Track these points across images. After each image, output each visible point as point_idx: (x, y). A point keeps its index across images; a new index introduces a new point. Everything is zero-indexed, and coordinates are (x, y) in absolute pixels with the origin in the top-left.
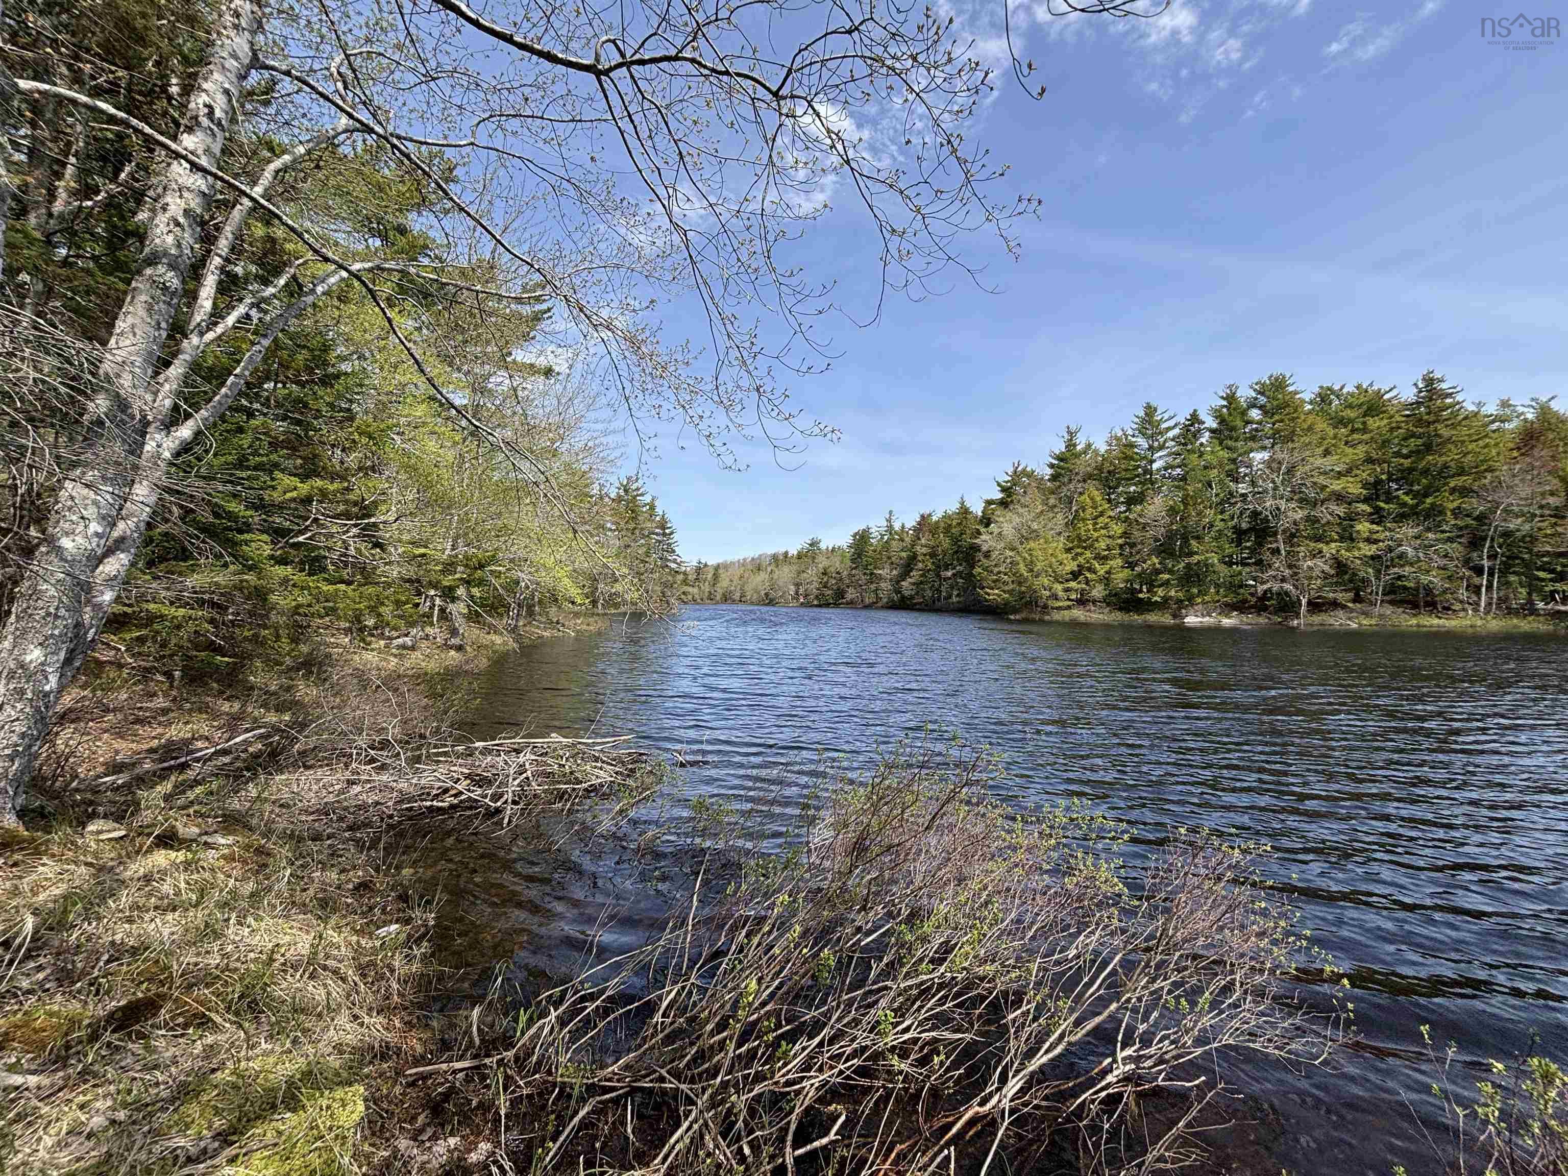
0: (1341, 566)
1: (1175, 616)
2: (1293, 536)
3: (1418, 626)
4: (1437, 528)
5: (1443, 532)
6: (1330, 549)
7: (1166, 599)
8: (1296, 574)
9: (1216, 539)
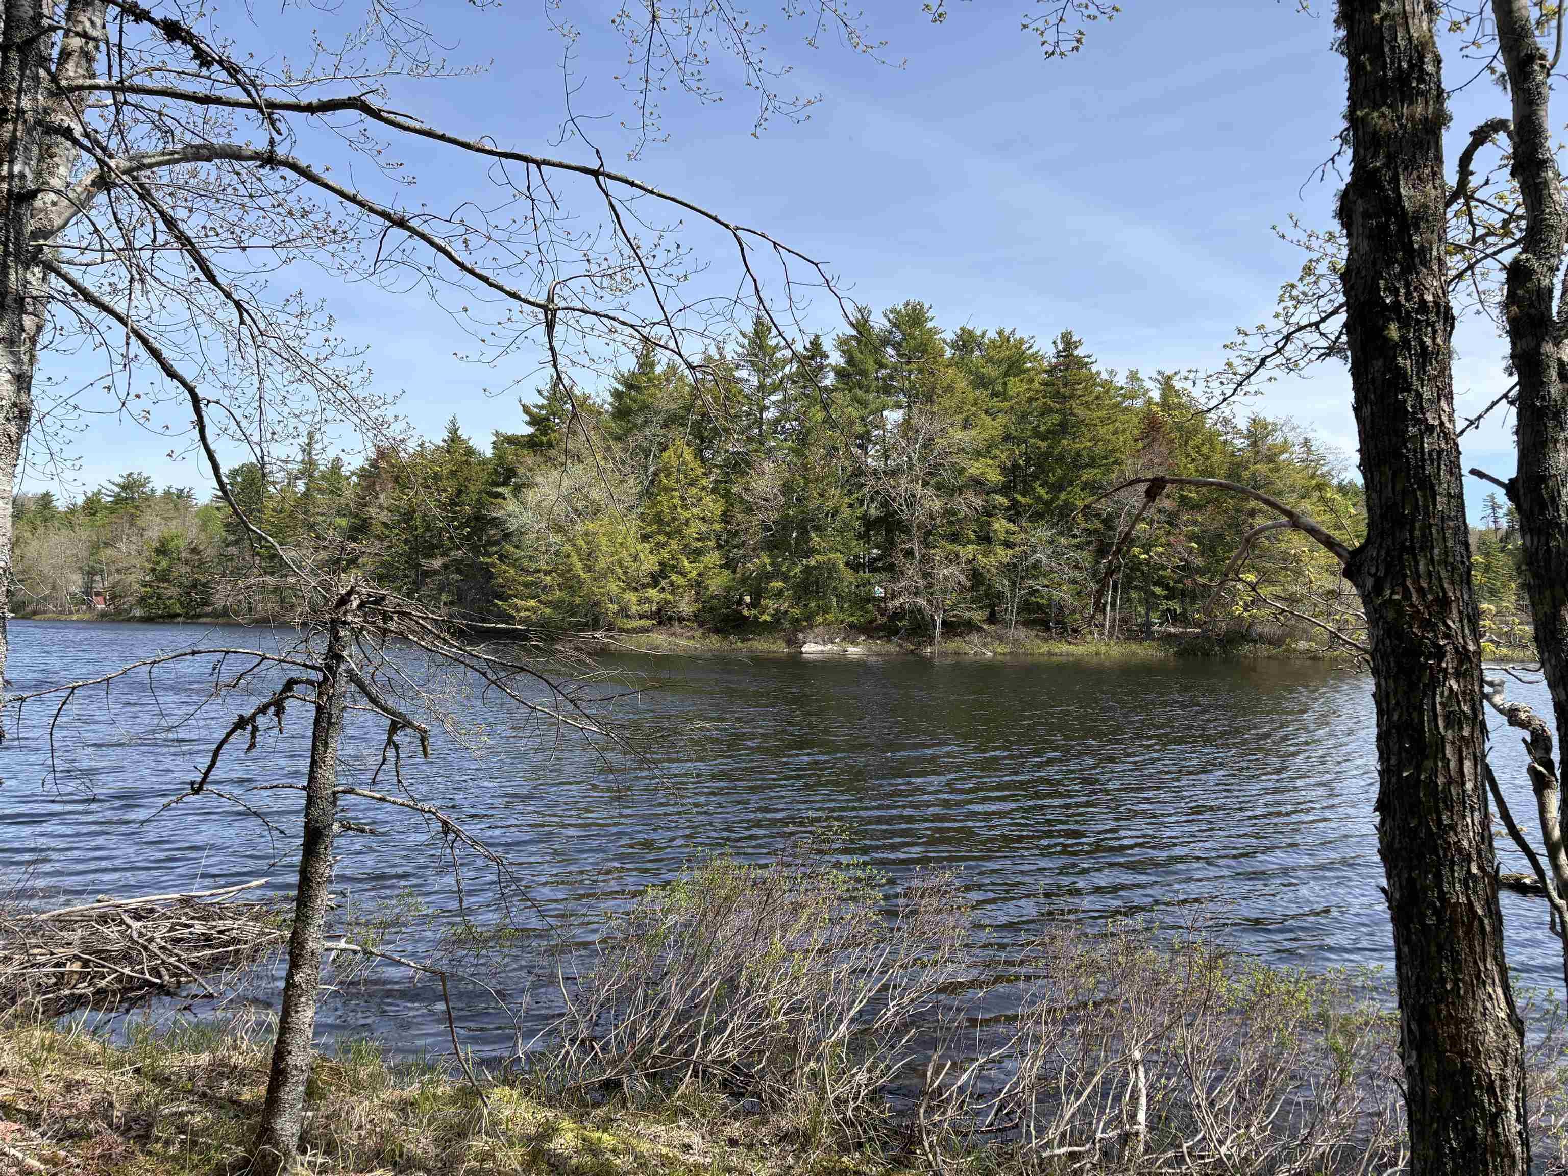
0: (976, 576)
1: (789, 642)
2: (929, 533)
3: (1050, 654)
4: (1067, 531)
5: (1074, 537)
6: (968, 551)
7: (778, 617)
8: (931, 585)
9: (841, 531)
